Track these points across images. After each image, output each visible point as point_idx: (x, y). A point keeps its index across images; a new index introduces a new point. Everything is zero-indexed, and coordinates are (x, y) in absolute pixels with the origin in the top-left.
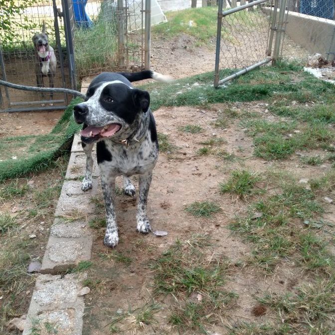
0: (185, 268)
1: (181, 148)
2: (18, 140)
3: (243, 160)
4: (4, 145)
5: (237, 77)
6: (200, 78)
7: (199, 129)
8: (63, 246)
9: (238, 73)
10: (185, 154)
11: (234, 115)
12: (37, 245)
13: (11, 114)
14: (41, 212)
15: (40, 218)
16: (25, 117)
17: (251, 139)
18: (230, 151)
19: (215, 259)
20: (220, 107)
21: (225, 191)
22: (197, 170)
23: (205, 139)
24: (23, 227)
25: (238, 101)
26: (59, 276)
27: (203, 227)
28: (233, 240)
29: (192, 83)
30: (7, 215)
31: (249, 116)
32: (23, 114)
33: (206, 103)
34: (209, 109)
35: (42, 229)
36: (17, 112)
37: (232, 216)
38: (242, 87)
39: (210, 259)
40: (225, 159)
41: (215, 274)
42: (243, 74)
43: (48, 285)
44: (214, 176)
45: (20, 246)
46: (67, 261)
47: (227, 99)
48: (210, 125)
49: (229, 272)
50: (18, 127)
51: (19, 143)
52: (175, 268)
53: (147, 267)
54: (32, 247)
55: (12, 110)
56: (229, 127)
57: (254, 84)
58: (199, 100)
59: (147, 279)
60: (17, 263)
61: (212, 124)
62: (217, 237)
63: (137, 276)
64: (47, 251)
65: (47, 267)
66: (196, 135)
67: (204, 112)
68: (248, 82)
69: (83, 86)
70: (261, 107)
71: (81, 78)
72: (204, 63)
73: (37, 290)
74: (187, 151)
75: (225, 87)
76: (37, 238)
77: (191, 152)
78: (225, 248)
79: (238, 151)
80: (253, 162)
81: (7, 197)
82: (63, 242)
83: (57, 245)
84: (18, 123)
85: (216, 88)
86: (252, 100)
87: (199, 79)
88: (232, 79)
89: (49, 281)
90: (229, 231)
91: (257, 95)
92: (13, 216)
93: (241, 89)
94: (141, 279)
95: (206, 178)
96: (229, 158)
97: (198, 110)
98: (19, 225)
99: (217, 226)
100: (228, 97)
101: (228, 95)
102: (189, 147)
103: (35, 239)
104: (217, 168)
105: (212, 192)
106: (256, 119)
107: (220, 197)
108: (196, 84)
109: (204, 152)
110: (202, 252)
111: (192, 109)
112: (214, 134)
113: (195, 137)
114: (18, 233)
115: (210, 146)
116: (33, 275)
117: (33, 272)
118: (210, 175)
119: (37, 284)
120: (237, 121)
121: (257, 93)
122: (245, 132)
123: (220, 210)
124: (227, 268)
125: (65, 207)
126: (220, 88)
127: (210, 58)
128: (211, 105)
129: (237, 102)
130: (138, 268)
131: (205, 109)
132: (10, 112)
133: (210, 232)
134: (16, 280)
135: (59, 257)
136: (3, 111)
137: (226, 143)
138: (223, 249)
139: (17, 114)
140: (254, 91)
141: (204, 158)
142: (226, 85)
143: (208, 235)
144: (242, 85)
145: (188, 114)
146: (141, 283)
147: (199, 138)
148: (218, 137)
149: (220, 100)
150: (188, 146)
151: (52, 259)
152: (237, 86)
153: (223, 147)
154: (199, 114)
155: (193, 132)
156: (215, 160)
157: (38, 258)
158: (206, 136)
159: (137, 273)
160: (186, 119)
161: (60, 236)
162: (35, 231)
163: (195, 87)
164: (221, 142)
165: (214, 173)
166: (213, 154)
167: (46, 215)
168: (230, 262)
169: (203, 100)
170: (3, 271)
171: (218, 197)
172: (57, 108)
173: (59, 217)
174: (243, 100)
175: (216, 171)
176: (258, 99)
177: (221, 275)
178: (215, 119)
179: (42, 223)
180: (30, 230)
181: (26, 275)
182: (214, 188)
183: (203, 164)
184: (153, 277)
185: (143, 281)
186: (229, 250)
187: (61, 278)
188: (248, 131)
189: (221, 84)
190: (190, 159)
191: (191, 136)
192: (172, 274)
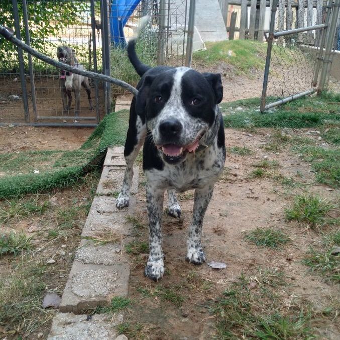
0: (256, 314)
1: (230, 169)
2: (42, 154)
3: (305, 186)
4: (26, 158)
5: (284, 104)
6: (243, 103)
7: (248, 151)
8: (92, 275)
9: (284, 100)
10: (235, 175)
11: (285, 140)
12: (56, 273)
13: (37, 129)
14: (62, 233)
15: (62, 241)
16: (52, 132)
17: (308, 164)
18: (288, 176)
19: (295, 304)
20: (269, 132)
21: (291, 219)
22: (252, 193)
23: (256, 162)
24: (40, 249)
25: (287, 127)
26: (85, 317)
27: (271, 261)
28: (313, 280)
29: (235, 107)
30: (22, 235)
31: (301, 142)
32: (51, 129)
33: (252, 127)
34: (256, 133)
35: (64, 253)
36: (44, 126)
37: (305, 249)
38: (290, 113)
39: (288, 303)
40: (283, 183)
41: (299, 326)
42: (290, 101)
43: (69, 328)
44: (273, 201)
45: (34, 272)
46: (96, 296)
47: (275, 124)
48: (260, 148)
49: (316, 322)
50: (43, 142)
51: (43, 157)
52: (244, 314)
53: (204, 310)
54: (50, 275)
55: (38, 125)
56: (281, 152)
57: (302, 111)
58: (245, 123)
59: (205, 328)
60: (28, 295)
61: (261, 147)
62: (292, 275)
63: (191, 322)
64: (69, 281)
65: (69, 303)
66: (245, 157)
67: (252, 135)
68: (295, 109)
69: (117, 103)
70: (312, 134)
71: (115, 96)
72: (244, 91)
73: (53, 335)
74: (237, 172)
75: (272, 112)
76: (56, 263)
77: (242, 174)
78: (304, 289)
79: (296, 176)
80: (316, 188)
81: (25, 215)
82: (90, 270)
83: (84, 274)
84: (44, 138)
85: (262, 112)
86: (302, 127)
87: (242, 104)
88: (278, 106)
89: (70, 323)
90: (305, 268)
91: (307, 122)
92: (28, 236)
93: (289, 115)
94: (197, 326)
95: (264, 203)
96: (289, 183)
97: (244, 133)
98: (35, 247)
99: (289, 260)
100: (275, 122)
101: (276, 120)
102: (239, 169)
103: (55, 264)
104: (275, 192)
105: (274, 218)
106: (309, 146)
107: (285, 225)
108: (239, 108)
109: (258, 175)
110: (276, 294)
111: (237, 132)
112: (265, 157)
113: (245, 160)
114: (33, 257)
115: (263, 169)
116: (48, 311)
117: (49, 308)
118: (269, 199)
119: (54, 326)
120: (288, 146)
121: (308, 120)
122: (300, 157)
123: (289, 240)
124: (313, 317)
125: (95, 225)
126: (265, 113)
127: (251, 87)
128: (257, 129)
129: (286, 128)
130: (192, 312)
131: (251, 132)
132: (36, 127)
133: (282, 267)
134: (26, 317)
135: (85, 290)
136: (29, 124)
137: (281, 167)
138: (302, 290)
139: (44, 129)
140: (304, 117)
141: (258, 181)
142: (272, 110)
143: (280, 271)
144: (289, 111)
145: (233, 136)
146: (197, 332)
147: (249, 160)
148: (271, 159)
149: (267, 125)
150: (238, 167)
151: (75, 292)
152: (284, 112)
153: (279, 171)
154: (245, 138)
155: (242, 153)
156: (272, 184)
157: (56, 289)
158: (256, 159)
159: (192, 319)
160: (232, 141)
161: (88, 261)
162: (54, 255)
163: (238, 111)
164: (276, 166)
165: (273, 197)
166: (268, 177)
167: (68, 237)
168: (315, 309)
169: (249, 123)
170: (11, 303)
171: (283, 225)
172: (88, 125)
173: (87, 238)
174: (292, 127)
175: (275, 195)
176: (308, 126)
177: (306, 327)
178: (264, 143)
179: (64, 246)
180: (48, 254)
181: (40, 311)
182: (276, 215)
183: (258, 187)
184: (213, 324)
185: (200, 331)
186: (310, 291)
187: (87, 320)
188: (303, 156)
189: (268, 109)
190: (242, 181)
191: (240, 158)
192: (240, 322)
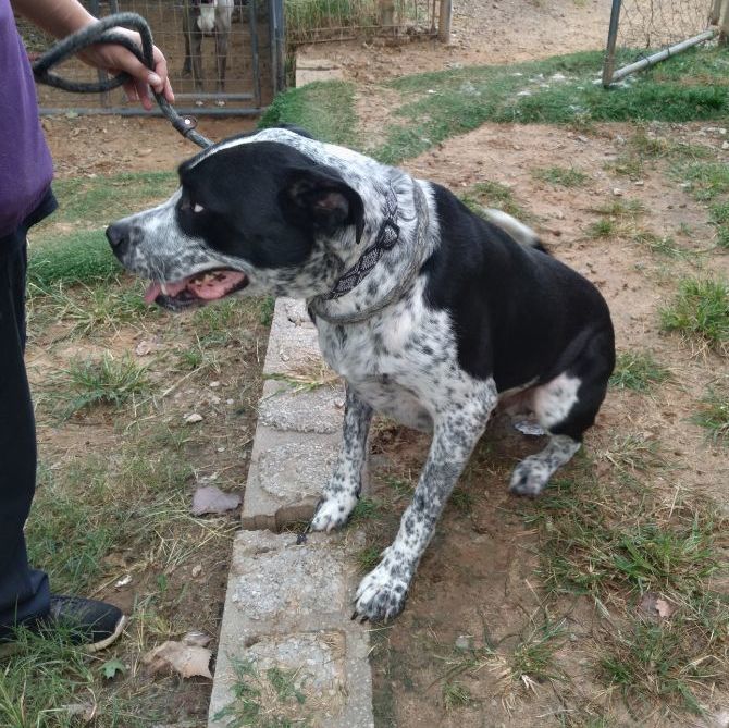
0: (612, 525)
1: (546, 220)
2: (146, 181)
3: (696, 256)
4: (113, 191)
5: (651, 66)
6: (566, 64)
7: (581, 177)
8: (296, 455)
9: (652, 58)
10: (558, 234)
11: (654, 150)
12: (208, 442)
13: (126, 121)
14: (210, 358)
15: (210, 373)
16: (158, 128)
17: (702, 206)
18: (663, 233)
19: (683, 504)
20: (621, 132)
21: (671, 329)
22: (593, 272)
23: (599, 203)
24: (166, 392)
25: (658, 119)
26: (292, 537)
27: (634, 418)
28: (715, 455)
29: (548, 74)
30: (127, 361)
31: (689, 155)
32: (155, 121)
33: (587, 120)
34: (595, 134)
35: (217, 400)
36: (141, 115)
37: (699, 392)
38: (664, 88)
39: (670, 502)
40: (654, 250)
41: (692, 545)
42: (663, 60)
43: (265, 561)
44: (634, 290)
45: (165, 443)
46: (309, 497)
47: (634, 114)
48: (604, 169)
49: (721, 539)
50: (142, 151)
51: (149, 188)
52: (590, 527)
53: (515, 519)
54: (197, 447)
55: (130, 111)
56: (647, 178)
57: (690, 83)
58: (571, 112)
59: (519, 553)
60: (162, 490)
61: (607, 168)
62: (674, 445)
63: (491, 543)
64: (252, 468)
65: (260, 512)
66: (575, 191)
67: (585, 140)
68: (675, 79)
69: (298, 64)
70: (710, 135)
71: (293, 48)
72: (566, 31)
73: (237, 574)
74: (561, 227)
75: (626, 86)
76: (205, 422)
77: (569, 230)
78: (699, 473)
79: (679, 234)
80: (719, 260)
81: (125, 317)
82: (292, 443)
83: (280, 453)
84: (143, 142)
85: (606, 87)
86: (688, 119)
87: (563, 66)
88: (639, 71)
89: (265, 550)
90: (700, 429)
91: (698, 108)
92: (142, 363)
93: (662, 93)
94: (503, 553)
95: (617, 294)
96: (664, 250)
97: (570, 134)
98: (155, 387)
99: (667, 415)
100: (634, 108)
101: (635, 104)
102: (563, 218)
103: (201, 424)
104: (638, 270)
105: (637, 328)
106: (704, 162)
107: (660, 341)
108: (558, 76)
109: (604, 232)
110: (647, 484)
111: (555, 132)
112: (616, 191)
113: (575, 197)
114: (154, 409)
115: (613, 219)
116: (206, 521)
117: (204, 515)
118: (626, 286)
119: (238, 557)
120: (661, 163)
121: (700, 104)
122: (687, 190)
123: (668, 374)
124: (716, 529)
125: (288, 350)
126: (613, 88)
127: (581, 22)
128: (597, 125)
129: (655, 122)
130: (493, 522)
131: (585, 132)
132: (124, 116)
133: (656, 431)
134: (163, 535)
135: (287, 486)
136: (109, 111)
137: (648, 213)
138: (695, 476)
139: (141, 120)
140: (692, 98)
141: (602, 245)
142: (628, 82)
143: (653, 438)
144: (662, 84)
145: (547, 141)
146: (505, 562)
147: (583, 199)
148: (627, 197)
149: (618, 115)
150: (561, 215)
151: (269, 489)
152: (651, 85)
153: (646, 222)
154: (573, 145)
155: (568, 183)
156: (629, 251)
157: (214, 477)
158: (597, 194)
159: (492, 536)
160: (545, 154)
161: (284, 426)
162: (198, 404)
163: (557, 83)
164: (638, 211)
165: (635, 282)
166: (623, 237)
167: (222, 365)
168: (720, 513)
169: (581, 113)
170: (127, 507)
171: (655, 342)
172: (235, 111)
173: (276, 376)
174: (669, 119)
175: (638, 277)
176: (702, 117)
177: (705, 547)
178: (612, 158)
179: (214, 384)
180: (185, 402)
181: (187, 522)
182: (641, 320)
183: (605, 259)
184: (533, 547)
185: (509, 558)
186: (711, 478)
187: (298, 543)
188: (693, 188)
189: (618, 80)
190: (571, 245)
191: (564, 193)
192: (583, 541)
